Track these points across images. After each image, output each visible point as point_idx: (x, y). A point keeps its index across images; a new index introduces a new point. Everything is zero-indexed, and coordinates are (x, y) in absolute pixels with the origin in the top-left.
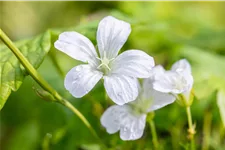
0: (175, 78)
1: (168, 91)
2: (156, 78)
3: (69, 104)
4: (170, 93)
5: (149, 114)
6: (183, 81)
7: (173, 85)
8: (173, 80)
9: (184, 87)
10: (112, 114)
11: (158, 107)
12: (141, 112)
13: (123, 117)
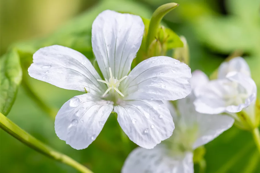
0: (227, 88)
1: (219, 110)
2: (197, 93)
3: (68, 160)
4: (225, 114)
5: (196, 152)
6: (240, 89)
7: (226, 100)
8: (224, 92)
9: (244, 100)
10: (138, 162)
11: (209, 138)
12: (183, 149)
13: (157, 163)
